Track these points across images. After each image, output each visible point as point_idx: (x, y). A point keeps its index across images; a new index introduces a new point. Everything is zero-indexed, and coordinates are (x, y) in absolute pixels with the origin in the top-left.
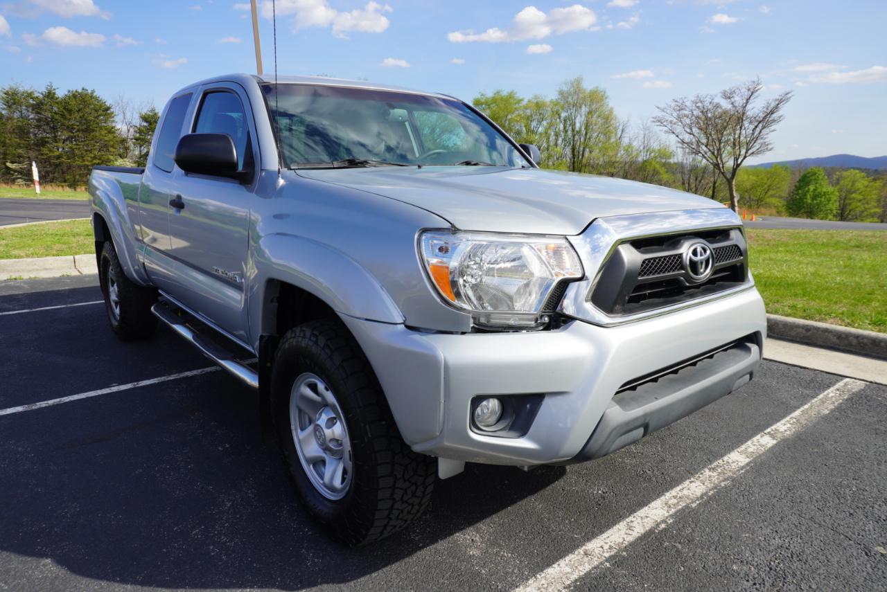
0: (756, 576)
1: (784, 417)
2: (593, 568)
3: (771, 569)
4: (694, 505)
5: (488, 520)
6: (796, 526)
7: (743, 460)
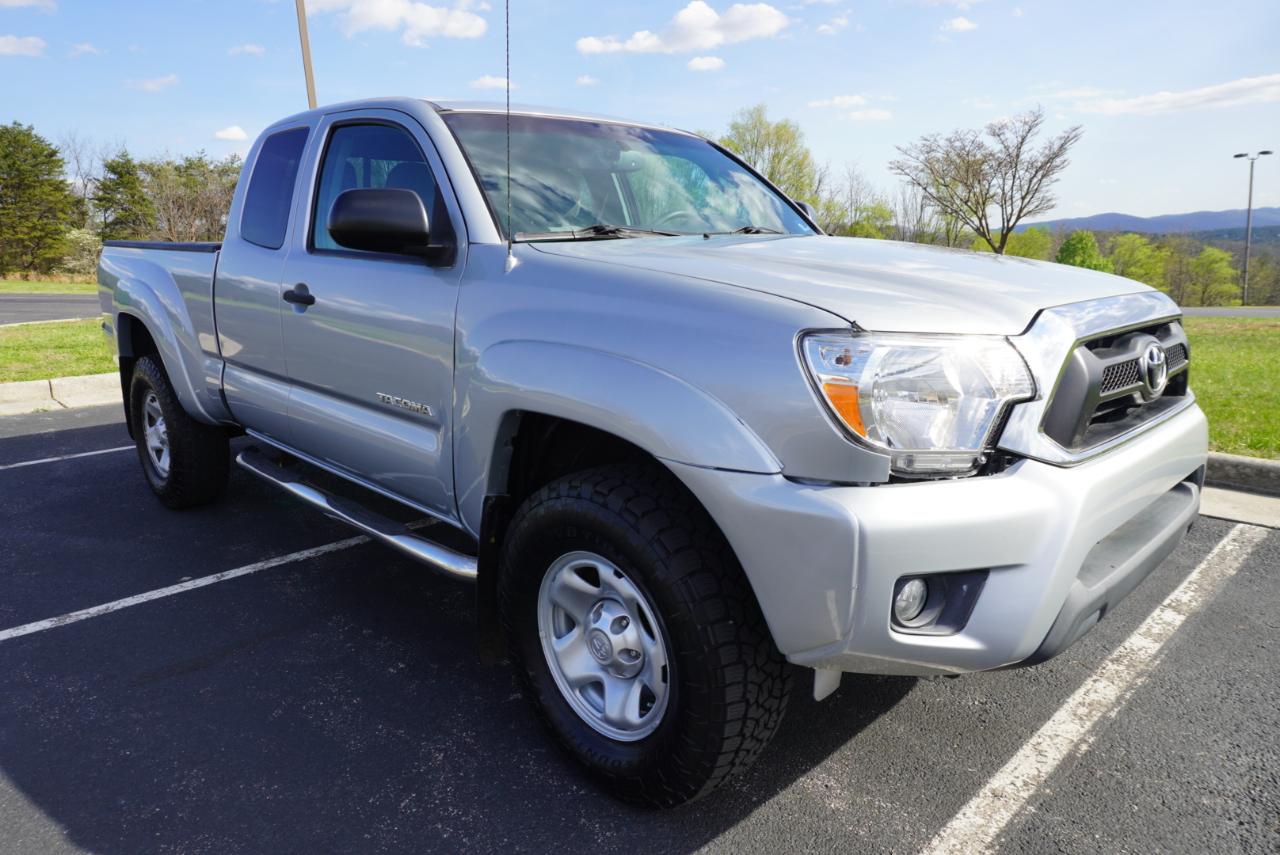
0: (1239, 811)
1: (1179, 582)
2: (1016, 815)
3: (1254, 800)
4: (1113, 714)
5: (836, 755)
6: (1261, 736)
7: (1151, 645)
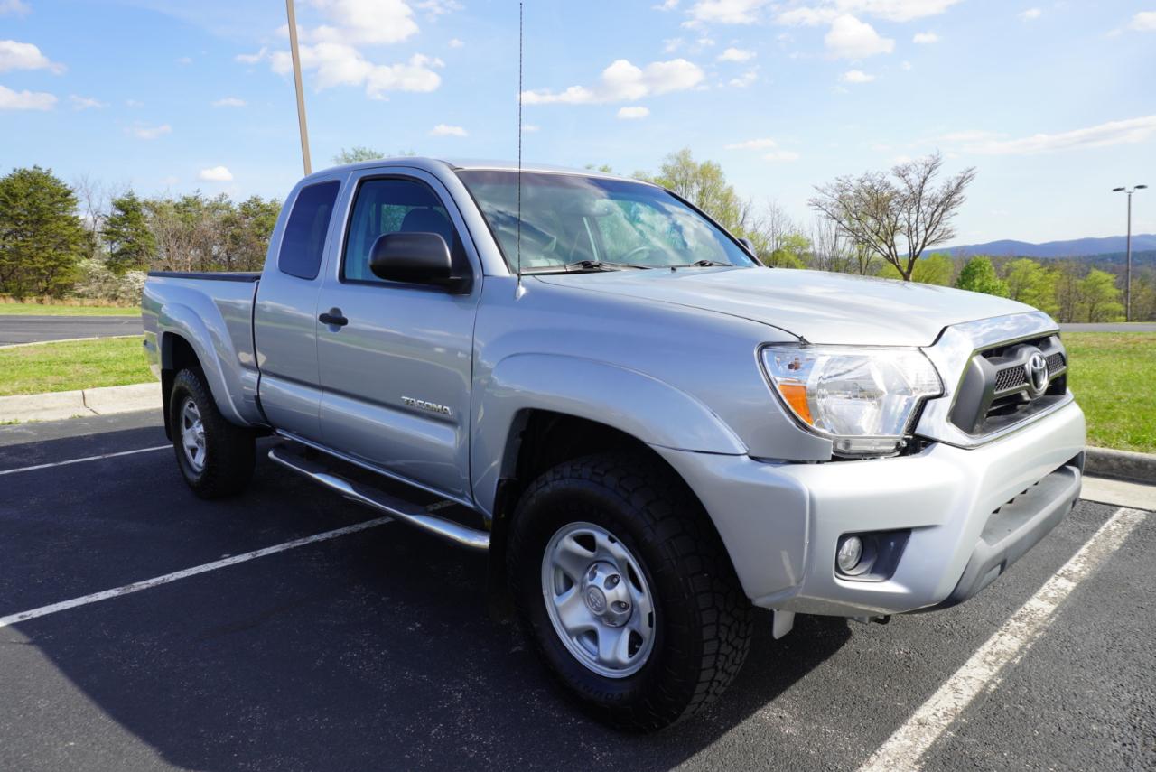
0: (1122, 735)
1: (1071, 555)
2: (937, 739)
3: (1135, 727)
4: (1017, 661)
5: (787, 693)
6: (1141, 678)
7: (1048, 607)
